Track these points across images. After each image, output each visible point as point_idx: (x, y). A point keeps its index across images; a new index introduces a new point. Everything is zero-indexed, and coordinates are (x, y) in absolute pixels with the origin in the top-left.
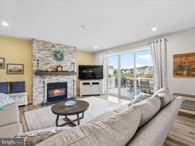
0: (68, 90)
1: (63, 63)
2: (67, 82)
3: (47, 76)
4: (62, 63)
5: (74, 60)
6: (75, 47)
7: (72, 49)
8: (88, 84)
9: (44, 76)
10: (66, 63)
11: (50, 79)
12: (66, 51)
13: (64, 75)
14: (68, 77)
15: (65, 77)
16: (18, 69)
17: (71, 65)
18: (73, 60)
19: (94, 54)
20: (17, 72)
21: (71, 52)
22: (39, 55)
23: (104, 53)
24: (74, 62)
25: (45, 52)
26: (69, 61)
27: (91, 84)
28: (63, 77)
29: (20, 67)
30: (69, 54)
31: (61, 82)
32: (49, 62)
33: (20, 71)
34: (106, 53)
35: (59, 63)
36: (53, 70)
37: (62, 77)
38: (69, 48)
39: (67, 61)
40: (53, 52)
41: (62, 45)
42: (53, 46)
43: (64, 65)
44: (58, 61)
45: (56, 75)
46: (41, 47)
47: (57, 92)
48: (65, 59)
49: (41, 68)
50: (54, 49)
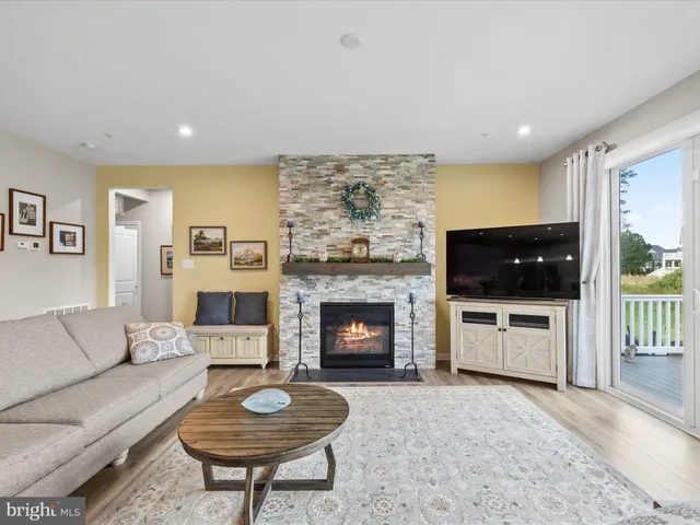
0: (398, 338)
1: (377, 226)
2: (392, 305)
3: (319, 277)
4: (374, 231)
5: (423, 213)
6: (427, 156)
7: (413, 165)
8: (490, 318)
9: (310, 277)
10: (389, 225)
11: (331, 289)
12: (388, 179)
13: (379, 274)
14: (396, 282)
15: (384, 283)
16: (253, 253)
17: (411, 232)
18: (419, 213)
19: (540, 168)
20: (251, 263)
21: (408, 179)
22: (296, 207)
23: (587, 154)
24: (423, 220)
25: (314, 194)
26: (400, 217)
27: (503, 321)
28: (375, 284)
29: (258, 250)
30: (404, 188)
31: (370, 301)
32: (326, 227)
33: (259, 260)
34: (598, 149)
35: (359, 229)
36: (338, 255)
37: (374, 280)
38: (402, 164)
39: (393, 217)
40: (337, 189)
41: (373, 157)
42: (340, 169)
43: (381, 235)
44: (359, 222)
45: (352, 275)
46: (302, 180)
47: (357, 335)
48: (382, 212)
49: (301, 250)
50: (342, 178)
